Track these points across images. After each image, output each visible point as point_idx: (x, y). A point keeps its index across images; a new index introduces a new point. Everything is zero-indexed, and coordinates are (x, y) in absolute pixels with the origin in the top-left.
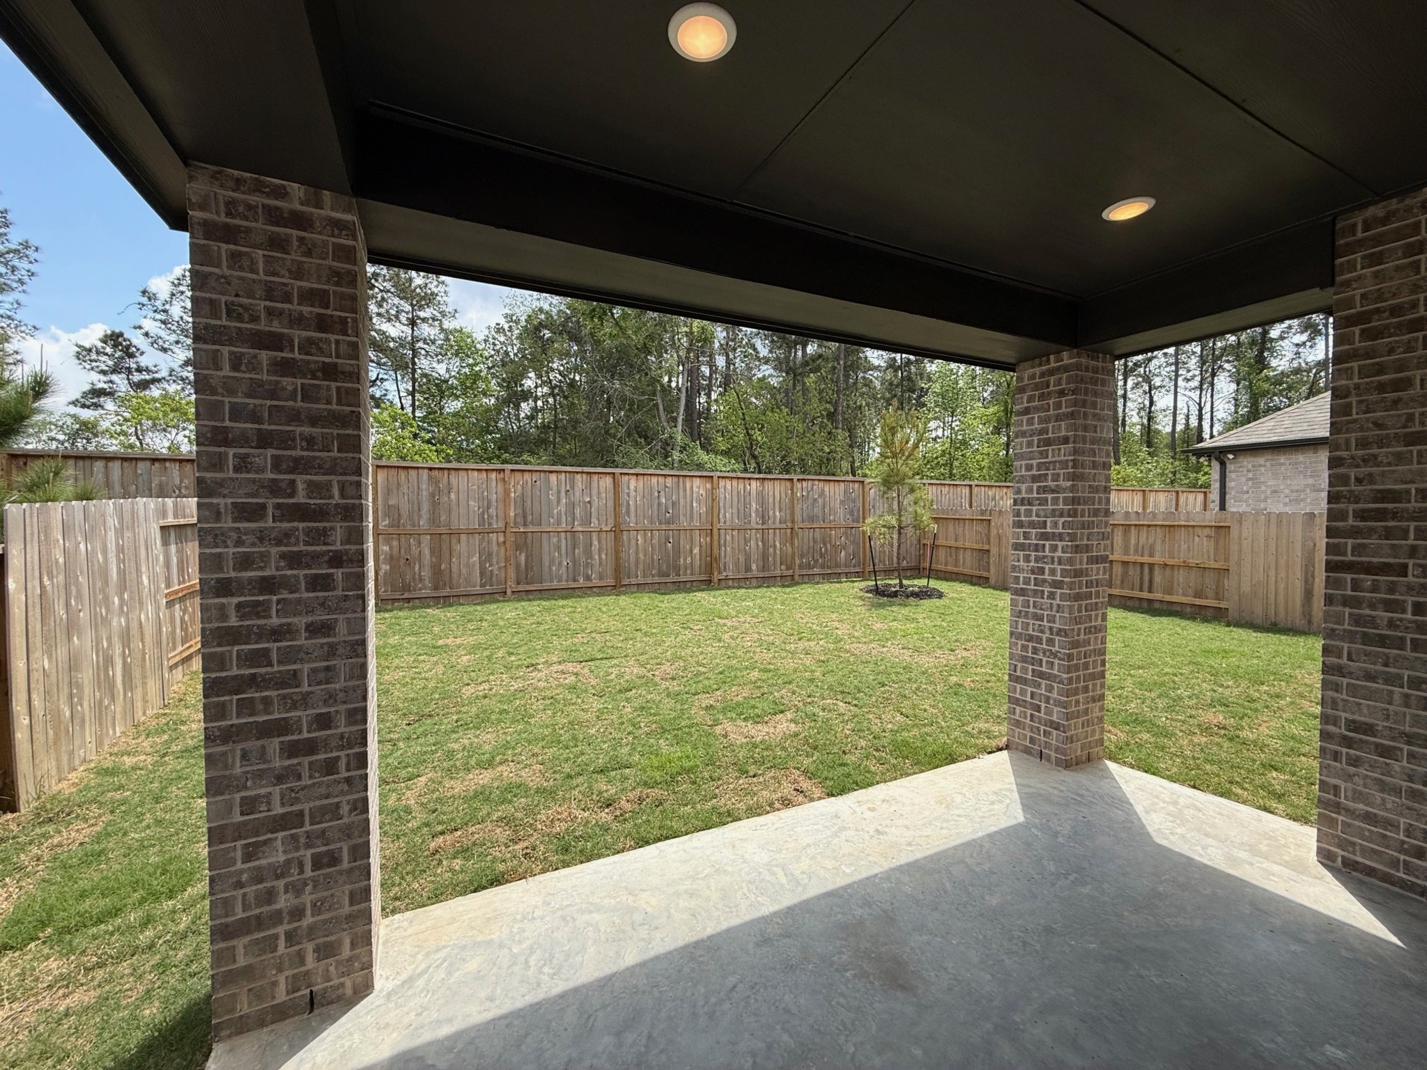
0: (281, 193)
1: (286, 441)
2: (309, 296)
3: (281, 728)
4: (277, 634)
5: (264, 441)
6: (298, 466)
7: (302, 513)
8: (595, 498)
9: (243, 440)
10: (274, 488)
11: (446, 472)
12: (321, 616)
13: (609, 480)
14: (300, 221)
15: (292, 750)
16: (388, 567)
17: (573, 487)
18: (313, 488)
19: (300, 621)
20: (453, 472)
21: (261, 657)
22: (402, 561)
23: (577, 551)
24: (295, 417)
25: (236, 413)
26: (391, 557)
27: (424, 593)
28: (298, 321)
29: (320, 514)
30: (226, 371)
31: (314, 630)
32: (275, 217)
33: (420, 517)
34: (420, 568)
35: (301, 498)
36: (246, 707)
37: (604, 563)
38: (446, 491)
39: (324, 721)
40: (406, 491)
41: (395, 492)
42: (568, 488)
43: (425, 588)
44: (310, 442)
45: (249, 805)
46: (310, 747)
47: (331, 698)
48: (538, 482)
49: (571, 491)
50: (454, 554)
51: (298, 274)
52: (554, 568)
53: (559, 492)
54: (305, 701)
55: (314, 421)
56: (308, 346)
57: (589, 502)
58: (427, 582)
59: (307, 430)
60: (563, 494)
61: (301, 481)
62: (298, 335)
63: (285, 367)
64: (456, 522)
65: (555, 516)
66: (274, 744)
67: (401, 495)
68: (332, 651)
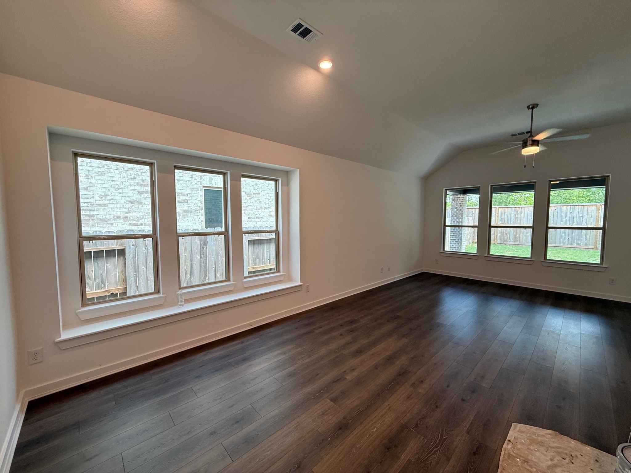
0: (458, 196)
1: (457, 216)
2: (459, 204)
3: (455, 240)
4: (455, 232)
5: (455, 216)
6: (458, 218)
7: (458, 222)
8: (585, 214)
9: (454, 216)
10: (456, 220)
11: (520, 208)
12: (459, 231)
13: (594, 207)
14: (459, 198)
15: (456, 242)
16: (500, 235)
17: (574, 211)
18: (459, 220)
19: (457, 231)
20: (523, 208)
21: (454, 234)
22: (505, 233)
23: (574, 234)
24: (458, 214)
25: (454, 214)
26: (501, 232)
27: (510, 243)
28: (458, 206)
29: (459, 222)
30: (453, 211)
31: (459, 232)
32: (457, 198)
33: (511, 221)
34: (510, 236)
35: (458, 221)
36: (453, 237)
37: (588, 239)
38: (520, 213)
39: (458, 240)
40: (507, 214)
41: (504, 214)
42: (571, 211)
43: (511, 241)
44: (459, 216)
45: (453, 245)
46: (457, 242)
47: (459, 238)
48: (557, 210)
49: (573, 212)
50: (521, 232)
51: (459, 202)
52: (562, 240)
53: (566, 213)
54: (457, 238)
55: (459, 214)
56: (459, 208)
57: (582, 216)
58: (511, 240)
59: (459, 215)
60: (568, 213)
61: (458, 219)
62: (458, 207)
63: (457, 210)
64: (523, 223)
65: (564, 222)
66: (455, 241)
67: (505, 215)
68: (459, 234)
